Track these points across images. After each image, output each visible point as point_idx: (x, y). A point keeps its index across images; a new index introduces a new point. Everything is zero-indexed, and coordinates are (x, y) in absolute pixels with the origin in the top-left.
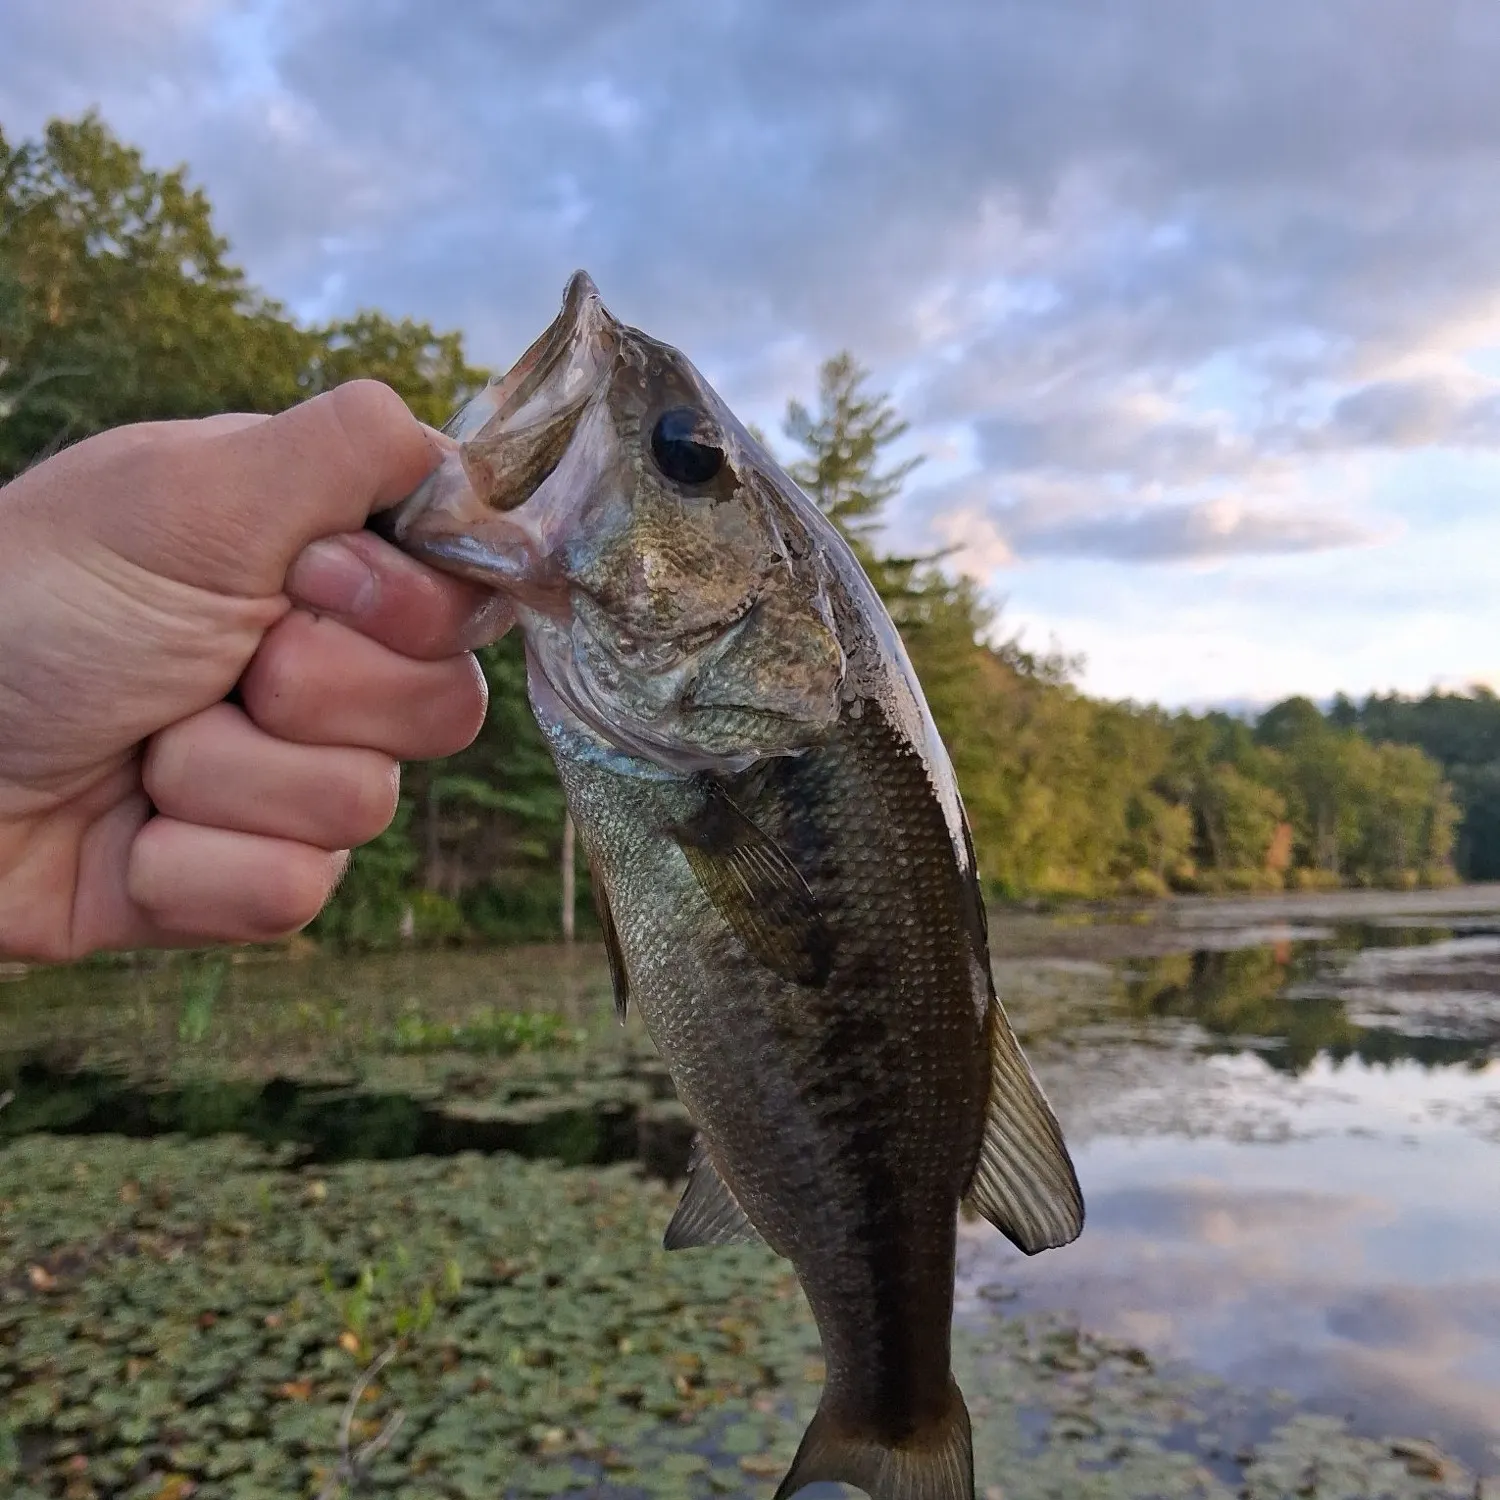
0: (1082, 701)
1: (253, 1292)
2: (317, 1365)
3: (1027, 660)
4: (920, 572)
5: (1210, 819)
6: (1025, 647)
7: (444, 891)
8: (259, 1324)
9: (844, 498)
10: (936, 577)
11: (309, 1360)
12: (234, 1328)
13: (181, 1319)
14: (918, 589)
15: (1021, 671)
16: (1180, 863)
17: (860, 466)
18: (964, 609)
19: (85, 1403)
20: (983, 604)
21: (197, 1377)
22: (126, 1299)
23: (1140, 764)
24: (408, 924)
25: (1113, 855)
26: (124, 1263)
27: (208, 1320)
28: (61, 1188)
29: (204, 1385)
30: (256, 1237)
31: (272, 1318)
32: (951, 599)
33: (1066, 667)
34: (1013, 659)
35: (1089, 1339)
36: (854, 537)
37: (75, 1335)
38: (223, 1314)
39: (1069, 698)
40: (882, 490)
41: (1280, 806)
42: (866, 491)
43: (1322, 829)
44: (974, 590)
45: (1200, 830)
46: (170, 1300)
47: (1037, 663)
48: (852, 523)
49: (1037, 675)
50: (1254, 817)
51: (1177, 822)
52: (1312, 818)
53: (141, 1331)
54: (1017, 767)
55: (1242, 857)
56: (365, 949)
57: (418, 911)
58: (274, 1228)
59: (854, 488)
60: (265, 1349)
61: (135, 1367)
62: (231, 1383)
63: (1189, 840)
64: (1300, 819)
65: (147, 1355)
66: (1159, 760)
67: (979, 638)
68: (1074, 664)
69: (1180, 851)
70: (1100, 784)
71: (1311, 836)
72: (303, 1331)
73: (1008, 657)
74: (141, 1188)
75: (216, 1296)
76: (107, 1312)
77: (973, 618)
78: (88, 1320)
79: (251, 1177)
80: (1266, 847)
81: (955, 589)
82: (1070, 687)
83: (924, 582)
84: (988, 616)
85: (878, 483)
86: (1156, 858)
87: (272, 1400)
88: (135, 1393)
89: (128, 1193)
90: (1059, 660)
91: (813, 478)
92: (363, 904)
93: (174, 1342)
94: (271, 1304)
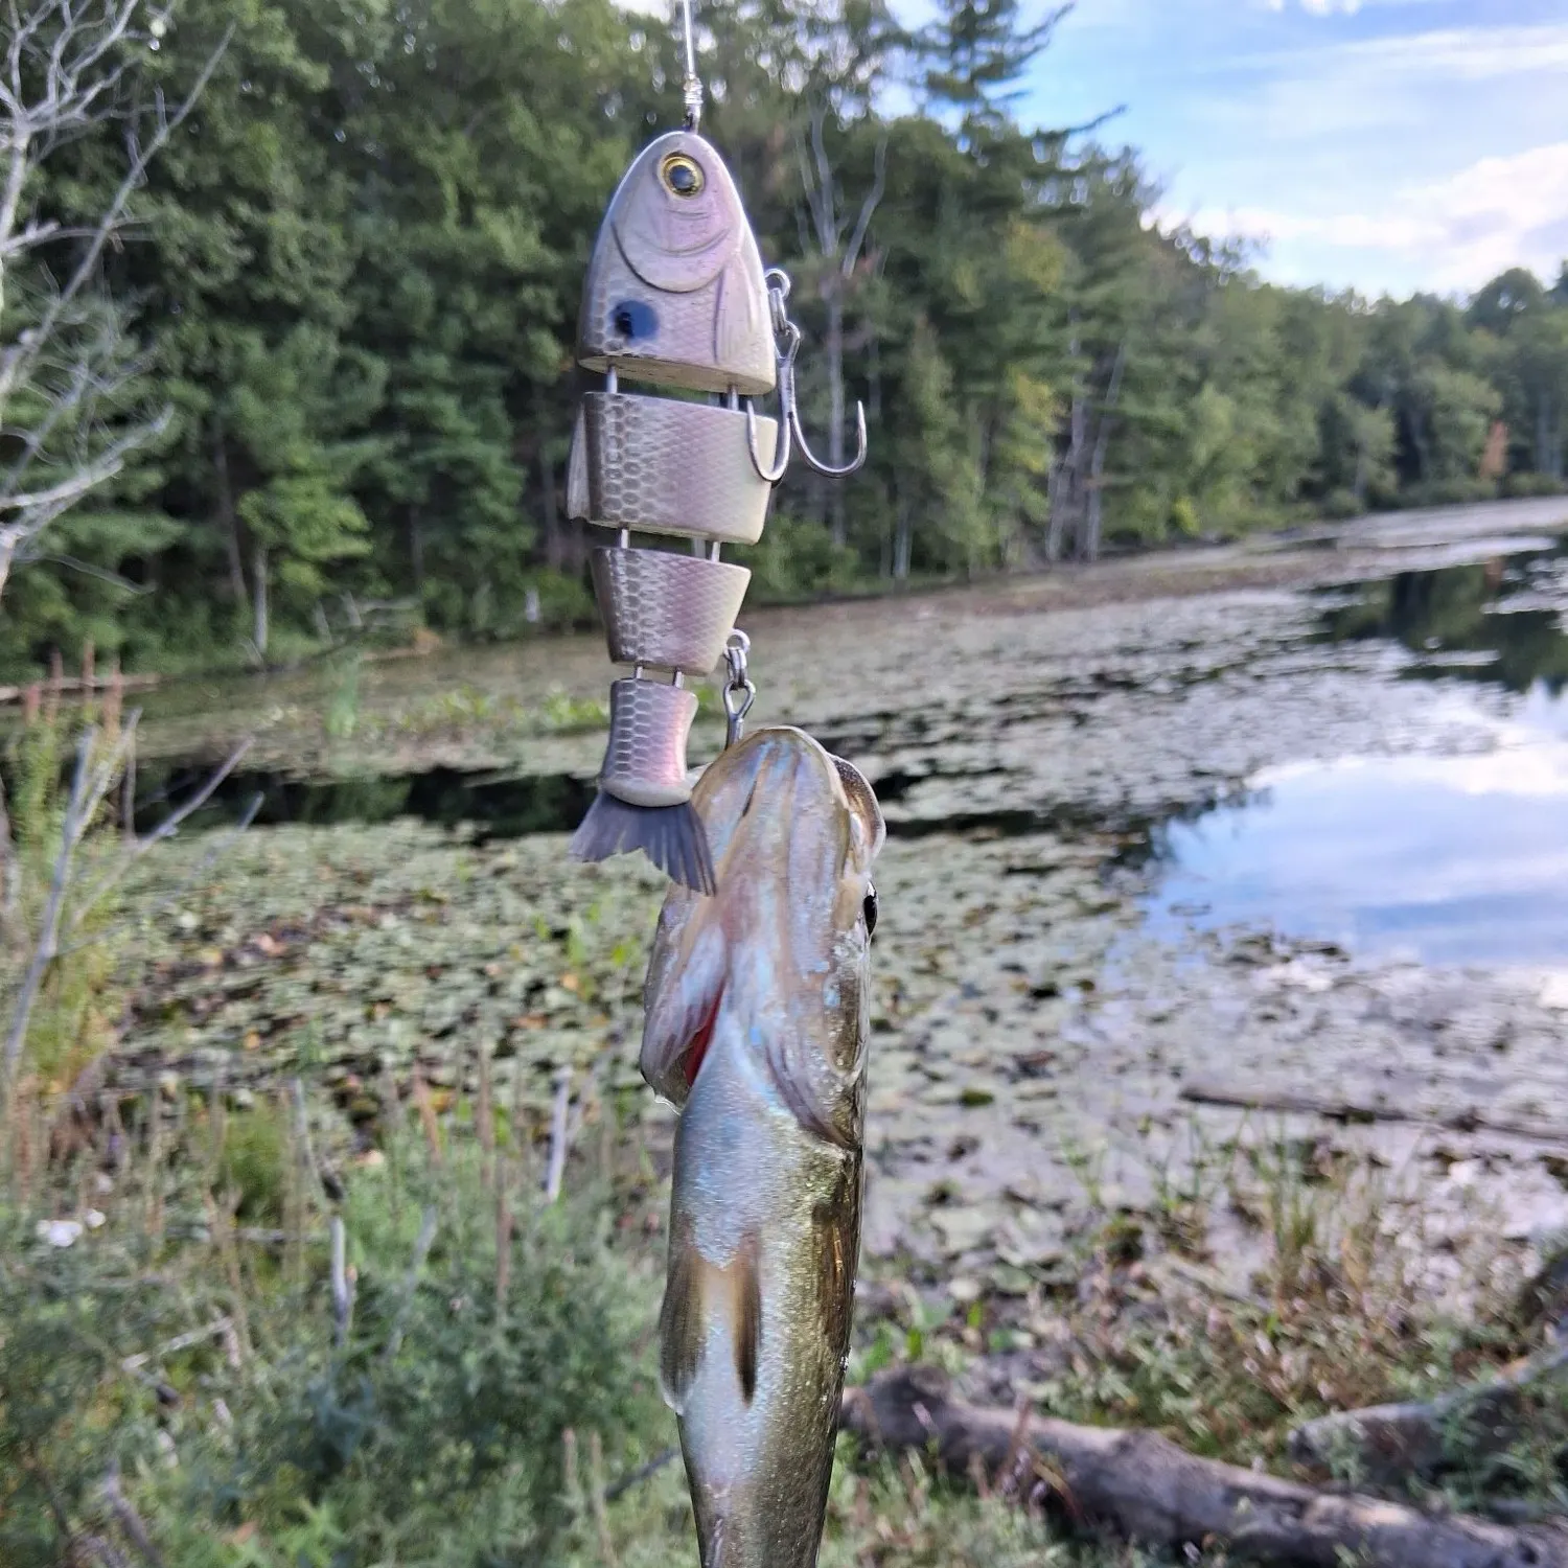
0: (1266, 289)
1: (467, 948)
2: (543, 1002)
3: (1203, 245)
4: (1074, 145)
5: (1415, 421)
6: (1199, 232)
7: (566, 569)
8: (481, 972)
9: (982, 61)
10: (1093, 151)
11: (537, 998)
12: (462, 976)
13: (407, 971)
14: (1073, 165)
15: (1195, 258)
16: (1381, 476)
17: (1001, 20)
18: (1128, 185)
19: (344, 1038)
20: (1149, 179)
21: (439, 1015)
22: (352, 959)
23: (1335, 361)
24: (533, 609)
25: (1304, 473)
26: (341, 931)
27: (432, 972)
28: (261, 872)
29: (446, 1021)
30: (457, 903)
31: (493, 967)
32: (1112, 176)
33: (1247, 250)
34: (1185, 243)
35: (1283, 939)
36: (996, 108)
37: (315, 988)
38: (447, 967)
39: (1253, 287)
40: (1026, 47)
41: (1495, 401)
42: (1009, 50)
43: (1543, 423)
44: (1138, 162)
45: (1404, 437)
46: (394, 958)
47: (1213, 248)
48: (992, 91)
49: (1215, 262)
50: (1466, 417)
51: (1375, 428)
52: (1533, 413)
53: (374, 983)
54: (1193, 373)
55: (1452, 464)
56: (492, 639)
57: (544, 592)
58: (472, 896)
59: (994, 47)
60: (494, 990)
61: (381, 1012)
62: (469, 1018)
63: (1390, 448)
64: (1518, 415)
65: (386, 1001)
66: (1357, 354)
67: (1146, 222)
68: (1256, 244)
69: (1381, 462)
70: (1288, 390)
71: (1531, 433)
72: (524, 977)
73: (1180, 242)
74: (335, 868)
75: (432, 953)
76: (338, 968)
77: (1137, 196)
78: (325, 976)
79: (437, 855)
80: (1480, 451)
81: (1116, 163)
82: (1252, 274)
83: (1079, 156)
84: (1154, 193)
85: (1022, 39)
86: (1353, 473)
87: (511, 1029)
88: (384, 1030)
89: (326, 873)
90: (1240, 241)
91: (945, 41)
92: (485, 589)
93: (410, 991)
94: (489, 957)
